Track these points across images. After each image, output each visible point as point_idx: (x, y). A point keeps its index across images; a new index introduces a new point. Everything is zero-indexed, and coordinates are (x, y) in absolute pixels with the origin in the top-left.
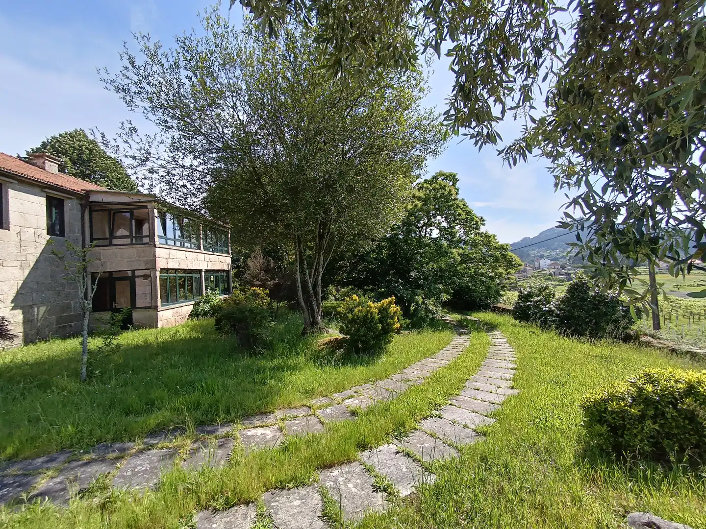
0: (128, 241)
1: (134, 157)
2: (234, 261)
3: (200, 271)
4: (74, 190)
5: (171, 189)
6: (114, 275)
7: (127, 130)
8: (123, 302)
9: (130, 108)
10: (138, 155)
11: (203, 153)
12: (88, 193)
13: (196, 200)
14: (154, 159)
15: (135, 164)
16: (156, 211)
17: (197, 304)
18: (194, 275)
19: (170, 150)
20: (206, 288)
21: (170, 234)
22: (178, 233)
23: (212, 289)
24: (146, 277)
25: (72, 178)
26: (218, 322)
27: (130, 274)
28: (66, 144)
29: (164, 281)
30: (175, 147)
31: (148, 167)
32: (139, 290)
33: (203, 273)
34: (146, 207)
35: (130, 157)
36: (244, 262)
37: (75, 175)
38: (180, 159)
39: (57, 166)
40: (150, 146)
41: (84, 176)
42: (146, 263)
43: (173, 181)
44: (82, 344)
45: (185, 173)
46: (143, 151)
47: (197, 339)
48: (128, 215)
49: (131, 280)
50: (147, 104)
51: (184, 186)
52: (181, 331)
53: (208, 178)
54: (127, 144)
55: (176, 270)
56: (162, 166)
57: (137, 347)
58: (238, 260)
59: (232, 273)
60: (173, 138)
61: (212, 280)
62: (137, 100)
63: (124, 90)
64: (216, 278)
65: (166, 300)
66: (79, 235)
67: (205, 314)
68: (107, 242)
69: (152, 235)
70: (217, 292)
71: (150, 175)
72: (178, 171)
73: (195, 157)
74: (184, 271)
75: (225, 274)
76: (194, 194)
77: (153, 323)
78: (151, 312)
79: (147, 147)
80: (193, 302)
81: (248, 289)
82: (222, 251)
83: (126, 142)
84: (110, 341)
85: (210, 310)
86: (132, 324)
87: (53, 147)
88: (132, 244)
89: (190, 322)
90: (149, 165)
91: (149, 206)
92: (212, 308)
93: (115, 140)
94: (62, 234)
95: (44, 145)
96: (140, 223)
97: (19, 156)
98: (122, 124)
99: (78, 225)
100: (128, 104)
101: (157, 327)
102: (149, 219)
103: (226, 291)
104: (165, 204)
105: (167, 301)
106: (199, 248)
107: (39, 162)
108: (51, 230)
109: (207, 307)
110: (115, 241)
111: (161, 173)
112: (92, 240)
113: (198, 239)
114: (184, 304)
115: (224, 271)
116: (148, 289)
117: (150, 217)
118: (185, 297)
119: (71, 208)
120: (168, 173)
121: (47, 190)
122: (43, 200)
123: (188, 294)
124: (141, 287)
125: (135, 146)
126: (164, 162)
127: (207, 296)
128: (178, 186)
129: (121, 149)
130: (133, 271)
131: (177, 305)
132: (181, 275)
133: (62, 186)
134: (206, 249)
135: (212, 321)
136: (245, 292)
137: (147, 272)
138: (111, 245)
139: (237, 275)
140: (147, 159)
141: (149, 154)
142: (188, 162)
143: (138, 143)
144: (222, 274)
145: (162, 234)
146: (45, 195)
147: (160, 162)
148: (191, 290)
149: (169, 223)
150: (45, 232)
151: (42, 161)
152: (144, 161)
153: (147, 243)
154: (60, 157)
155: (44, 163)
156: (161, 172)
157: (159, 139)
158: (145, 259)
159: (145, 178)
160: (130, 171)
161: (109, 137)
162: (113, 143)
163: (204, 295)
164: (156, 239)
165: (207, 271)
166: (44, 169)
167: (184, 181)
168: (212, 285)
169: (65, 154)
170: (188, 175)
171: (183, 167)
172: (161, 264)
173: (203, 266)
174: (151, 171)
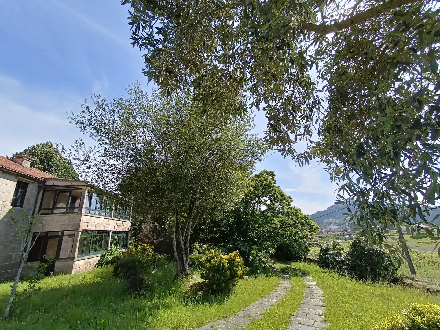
0: (64, 211)
1: (79, 159)
2: (132, 225)
3: (109, 232)
4: (37, 178)
5: (99, 178)
6: (49, 235)
7: (79, 144)
8: (50, 254)
9: (83, 133)
10: (82, 158)
11: (123, 157)
12: (46, 179)
13: (114, 185)
14: (92, 161)
15: (80, 163)
16: (86, 192)
17: (103, 256)
18: (104, 234)
19: (102, 155)
20: (111, 244)
21: (93, 207)
22: (99, 206)
23: (115, 245)
24: (70, 236)
25: (38, 171)
26: (116, 269)
27: (60, 233)
28: (39, 150)
29: (83, 239)
30: (106, 154)
31: (87, 165)
32: (63, 245)
33: (111, 233)
34: (81, 189)
35: (77, 159)
36: (139, 225)
37: (39, 169)
38: (108, 161)
39: (30, 163)
40: (91, 153)
41: (45, 170)
42: (73, 226)
43: (101, 174)
45: (110, 169)
46: (86, 156)
47: (98, 283)
48: (68, 194)
49: (60, 238)
50: (93, 131)
51: (107, 177)
52: (88, 277)
53: (123, 172)
54: (77, 152)
55: (93, 231)
56: (96, 165)
57: (53, 290)
58: (135, 225)
59: (130, 233)
60: (105, 149)
61: (116, 238)
62: (88, 129)
63: (81, 123)
64: (119, 237)
65: (82, 252)
66: (32, 206)
67: (108, 263)
68: (50, 211)
69: (80, 208)
70: (118, 247)
71: (87, 170)
72: (105, 168)
73: (118, 160)
74: (99, 231)
75: (125, 234)
76: (113, 182)
77: (68, 271)
78: (69, 262)
79: (89, 153)
80: (100, 255)
81: (140, 245)
82: (125, 218)
83: (77, 151)
84: (34, 285)
85: (111, 261)
86: (53, 271)
87: (31, 152)
88: (66, 213)
89: (96, 270)
90: (88, 164)
91: (83, 188)
92: (113, 259)
93: (70, 149)
94: (21, 206)
95: (26, 151)
96: (74, 199)
97: (7, 157)
98: (76, 141)
99: (34, 200)
100: (82, 130)
101: (71, 273)
102: (80, 197)
103: (125, 246)
104: (93, 187)
105: (82, 253)
106: (111, 216)
107: (19, 160)
108: (14, 203)
109: (109, 258)
110: (55, 211)
111: (94, 169)
112: (40, 209)
113: (111, 210)
114: (94, 256)
115: (125, 231)
116: (70, 244)
117: (82, 194)
118: (95, 250)
119: (32, 189)
120: (99, 169)
121: (19, 177)
122: (15, 184)
123: (98, 248)
124: (66, 243)
125: (81, 153)
126: (98, 162)
127: (111, 250)
128: (104, 176)
129: (73, 154)
130: (63, 232)
131: (88, 257)
132: (94, 234)
133: (30, 175)
134: (115, 217)
135: (111, 268)
136: (137, 247)
137: (72, 232)
138: (52, 213)
139: (133, 235)
140: (88, 160)
141: (89, 157)
142: (112, 162)
143: (84, 152)
144: (123, 234)
145: (88, 206)
146: (17, 180)
147: (95, 162)
148: (100, 246)
149: (94, 199)
150: (10, 204)
151: (21, 159)
152: (84, 162)
153: (77, 212)
154: (33, 158)
155: (22, 161)
156: (95, 168)
157: (96, 149)
158: (72, 223)
159: (84, 172)
160: (75, 168)
161: (66, 148)
162: (68, 151)
163: (109, 249)
164: (84, 209)
165: (114, 232)
166: (21, 164)
167: (108, 173)
168: (115, 242)
169: (37, 156)
170: (111, 170)
171: (109, 165)
172: (83, 227)
173: (111, 229)
174: (89, 168)
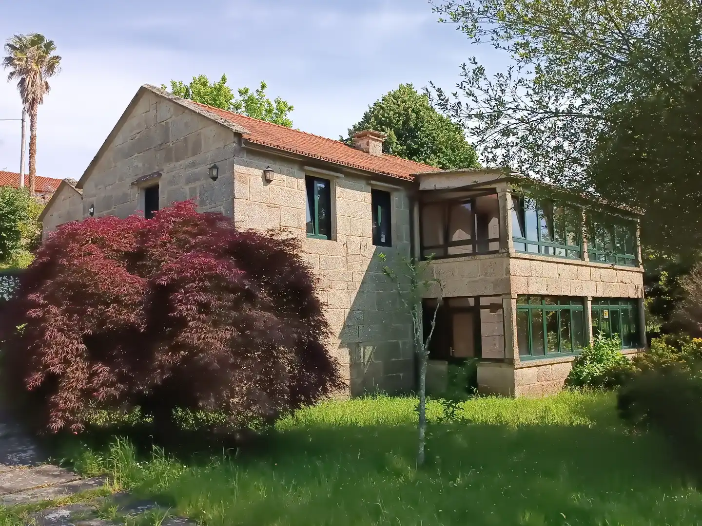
0: (469, 248)
1: (480, 116)
2: (648, 280)
3: (582, 300)
4: (402, 177)
5: (536, 155)
6: (453, 304)
7: (471, 74)
8: (462, 347)
9: (474, 40)
10: (486, 110)
11: (591, 80)
12: (418, 178)
13: (579, 169)
14: (510, 112)
15: (483, 126)
16: (509, 197)
17: (580, 362)
18: (573, 307)
19: (534, 89)
20: (595, 332)
21: (532, 234)
22: (545, 231)
23: (607, 336)
24: (494, 307)
25: (398, 160)
26: (623, 402)
27: (472, 302)
28: (390, 110)
29: (523, 317)
30: (542, 84)
31: (501, 127)
32: (486, 329)
33: (589, 303)
34: (493, 191)
35: (476, 116)
36: (670, 282)
37: (400, 154)
38: (552, 101)
39: (381, 144)
40: (503, 91)
41: (412, 154)
42: (496, 284)
43: (540, 142)
44: (420, 409)
45: (560, 124)
46: (493, 103)
47: (581, 428)
48: (468, 206)
49: (475, 311)
50: (497, 25)
51: (558, 148)
52: (553, 408)
53: (601, 126)
54: (472, 98)
55: (543, 297)
56: (522, 121)
57: (485, 427)
58: (657, 279)
59: (644, 304)
60: (538, 69)
61: (606, 317)
62: (484, 24)
63: (464, 14)
64: (613, 313)
65: (527, 349)
66: (406, 242)
67: (595, 382)
68: (441, 252)
69: (503, 239)
70: (616, 341)
71: (503, 141)
72: (548, 123)
73: (578, 92)
74: (556, 299)
75: (629, 307)
76: (575, 161)
77: (506, 389)
78: (504, 369)
79: (499, 93)
80: (572, 358)
81: (684, 340)
82: (624, 261)
83: (470, 94)
84: (453, 412)
85: (604, 375)
86: (476, 385)
87: (376, 117)
88: (474, 253)
89: (567, 393)
90: (504, 121)
91: (499, 187)
92: (608, 373)
93: (455, 95)
94: (388, 243)
95: (367, 118)
96: (484, 221)
97: (342, 140)
98: (464, 68)
99: (405, 228)
100: (470, 33)
101: (513, 397)
102: (497, 210)
103: (633, 340)
104: (527, 183)
105: (529, 352)
106: (581, 256)
107: (362, 143)
108: (376, 241)
109: (597, 370)
110: (452, 250)
111: (520, 134)
112: (423, 248)
113: (578, 240)
114: (556, 360)
115: (628, 300)
116: (498, 329)
117: (501, 206)
118: (557, 346)
119: (398, 205)
120: (531, 131)
121: (372, 182)
122: (368, 196)
123: (563, 342)
124: (489, 323)
125: (481, 96)
126: (525, 113)
127: (598, 348)
128: (549, 149)
129: (464, 106)
130: (477, 298)
131: (545, 361)
132: (547, 305)
133: (388, 173)
134: (594, 257)
135: (608, 398)
136: (679, 347)
137: (496, 300)
138: (446, 256)
139: (654, 310)
140: (500, 114)
141: (502, 103)
142: (564, 104)
143: (487, 91)
144: (625, 307)
145: (519, 235)
146: (370, 188)
147: (519, 114)
148: (565, 334)
149: (530, 214)
150: (370, 241)
151: (365, 141)
152: (495, 117)
153: (496, 252)
154: (383, 131)
155: (368, 144)
156: (522, 131)
157: (516, 77)
158: (493, 278)
159: (497, 147)
161: (447, 94)
162: (453, 101)
163: (592, 345)
164: (511, 243)
165: (596, 300)
166: (368, 152)
167: (558, 139)
168: (605, 325)
169: (389, 125)
170: (564, 128)
171: (557, 114)
172: (519, 287)
173: (589, 292)
174: (506, 132)
